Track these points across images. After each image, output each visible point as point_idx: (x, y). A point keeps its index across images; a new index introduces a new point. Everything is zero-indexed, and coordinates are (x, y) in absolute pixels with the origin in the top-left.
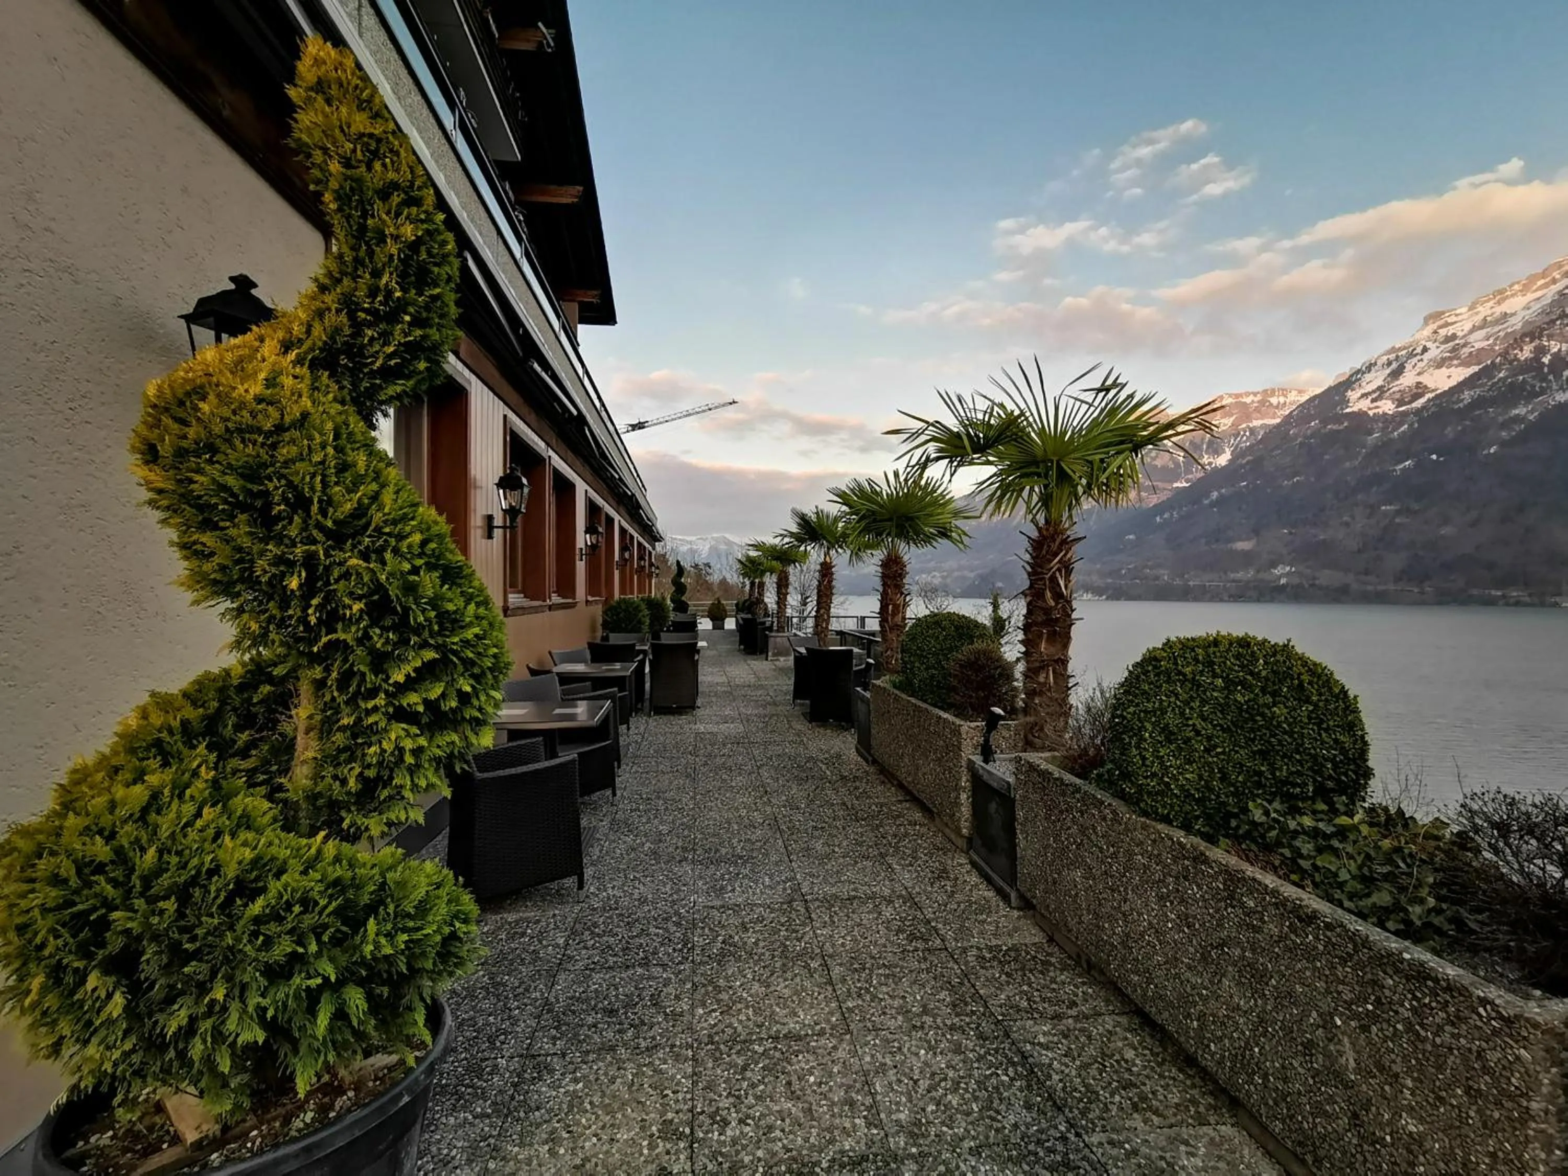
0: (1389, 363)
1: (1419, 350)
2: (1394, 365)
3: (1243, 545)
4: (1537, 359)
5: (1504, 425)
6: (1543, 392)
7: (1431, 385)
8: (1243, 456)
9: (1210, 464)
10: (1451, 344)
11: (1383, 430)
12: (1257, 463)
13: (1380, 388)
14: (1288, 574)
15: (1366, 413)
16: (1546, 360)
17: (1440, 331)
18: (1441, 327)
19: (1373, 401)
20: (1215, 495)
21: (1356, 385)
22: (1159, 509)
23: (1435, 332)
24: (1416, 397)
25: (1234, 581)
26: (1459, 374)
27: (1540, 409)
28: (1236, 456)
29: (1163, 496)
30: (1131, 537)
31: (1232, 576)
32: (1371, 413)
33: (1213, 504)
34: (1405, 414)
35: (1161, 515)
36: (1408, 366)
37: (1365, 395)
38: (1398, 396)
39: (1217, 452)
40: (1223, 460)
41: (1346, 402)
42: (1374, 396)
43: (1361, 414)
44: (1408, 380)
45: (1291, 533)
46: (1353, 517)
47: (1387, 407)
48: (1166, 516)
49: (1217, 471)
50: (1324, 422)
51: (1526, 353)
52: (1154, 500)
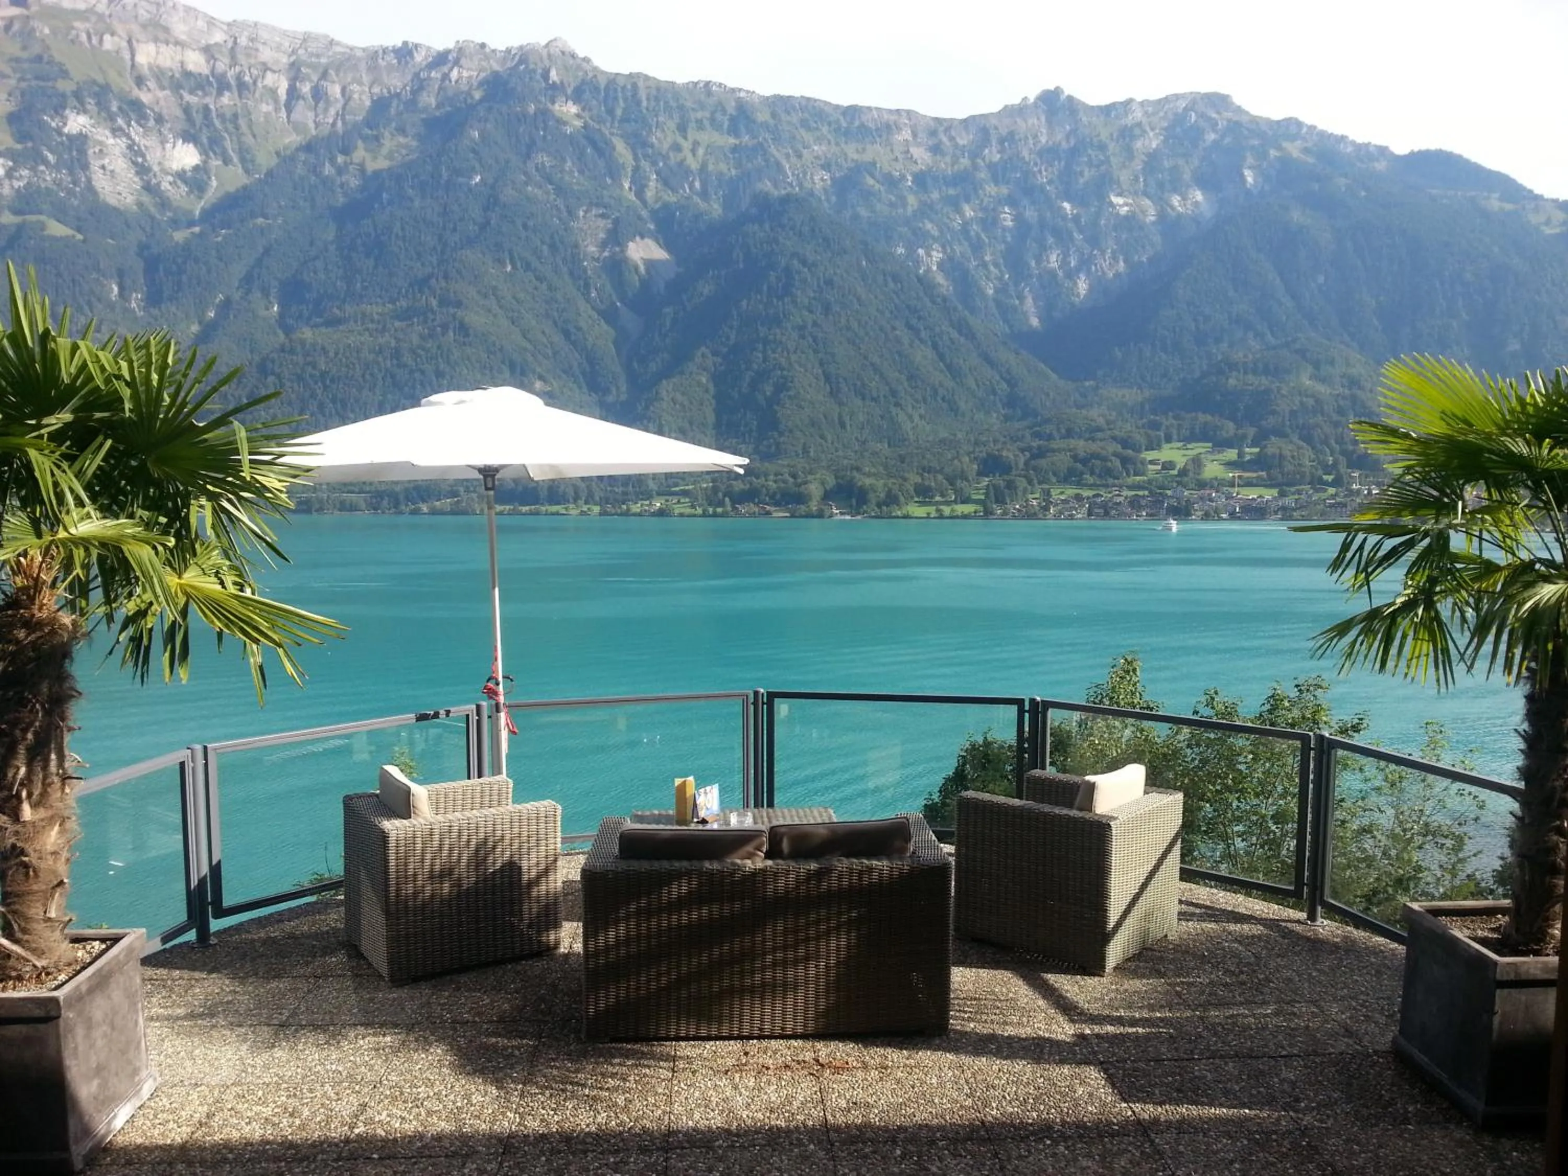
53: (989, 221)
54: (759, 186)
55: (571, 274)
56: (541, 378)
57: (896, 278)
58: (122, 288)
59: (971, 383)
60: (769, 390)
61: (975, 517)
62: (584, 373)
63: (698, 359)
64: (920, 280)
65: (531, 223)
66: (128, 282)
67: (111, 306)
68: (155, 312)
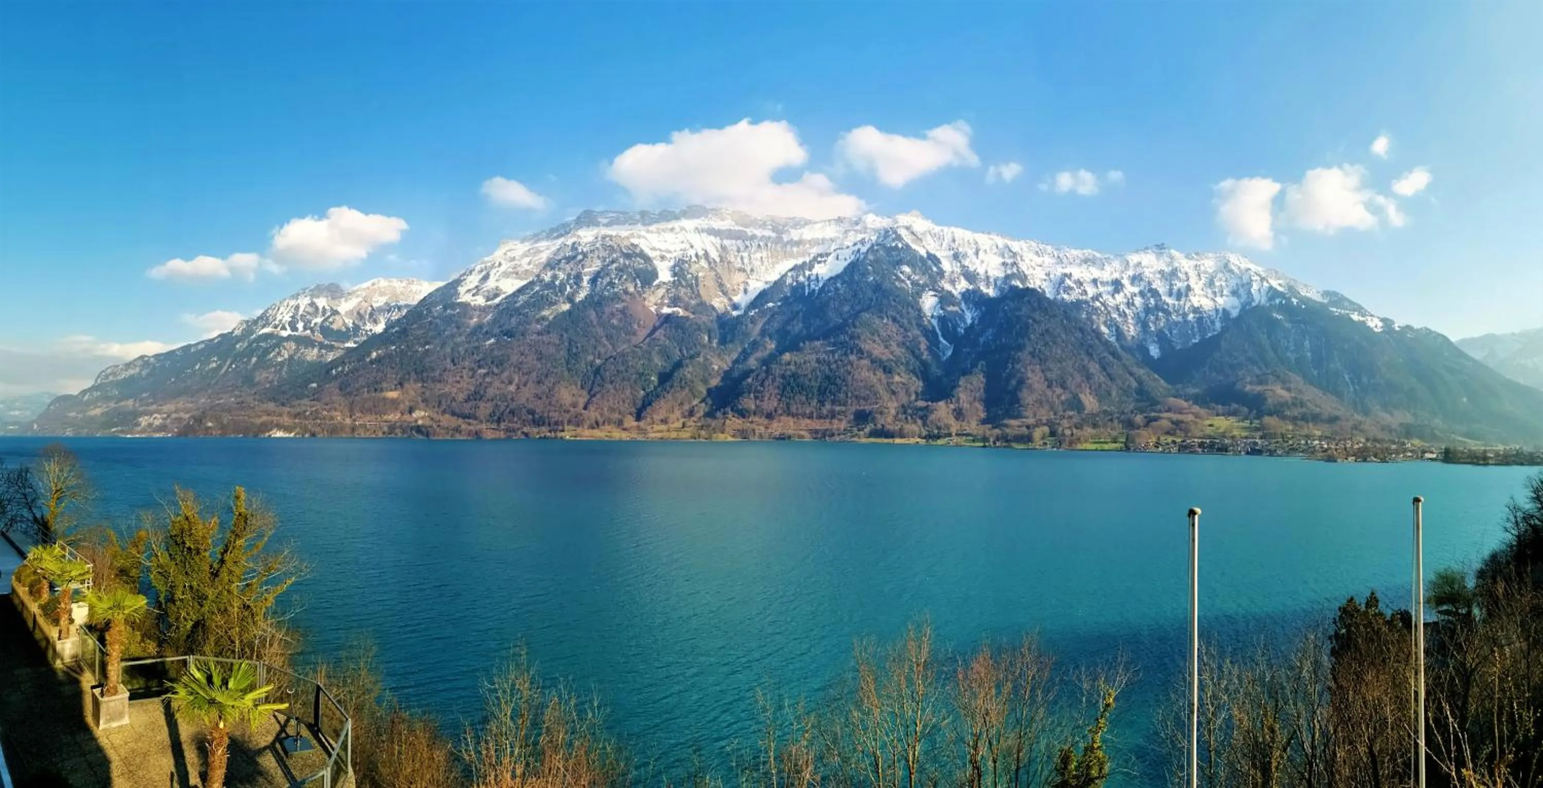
0: (481, 271)
1: (497, 264)
2: (484, 273)
3: (393, 395)
4: (553, 282)
5: (538, 321)
6: (555, 304)
7: (504, 290)
8: (393, 327)
9: (371, 330)
10: (513, 263)
11: (479, 316)
12: (404, 332)
13: (477, 287)
14: (423, 418)
15: (469, 304)
16: (557, 283)
17: (508, 254)
18: (509, 251)
19: (473, 295)
20: (374, 355)
21: (463, 283)
22: (334, 364)
23: (505, 254)
24: (496, 295)
25: (386, 421)
26: (517, 284)
27: (555, 314)
28: (390, 326)
29: (339, 354)
30: (314, 385)
31: (385, 417)
32: (472, 304)
33: (372, 362)
34: (490, 307)
35: (336, 367)
36: (492, 274)
37: (469, 291)
38: (486, 294)
39: (376, 322)
40: (379, 328)
41: (457, 294)
42: (474, 291)
43: (465, 305)
44: (491, 284)
45: (423, 387)
46: (462, 377)
47: (480, 301)
48: (340, 369)
49: (375, 336)
50: (445, 308)
51: (547, 278)
52: (330, 357)
53: (1130, 304)
54: (1013, 283)
55: (917, 324)
56: (899, 374)
57: (1082, 330)
58: (710, 338)
59: (1119, 382)
60: (1014, 382)
61: (1121, 450)
62: (921, 372)
63: (979, 367)
64: (1094, 331)
65: (897, 300)
66: (712, 335)
67: (704, 346)
68: (723, 347)
